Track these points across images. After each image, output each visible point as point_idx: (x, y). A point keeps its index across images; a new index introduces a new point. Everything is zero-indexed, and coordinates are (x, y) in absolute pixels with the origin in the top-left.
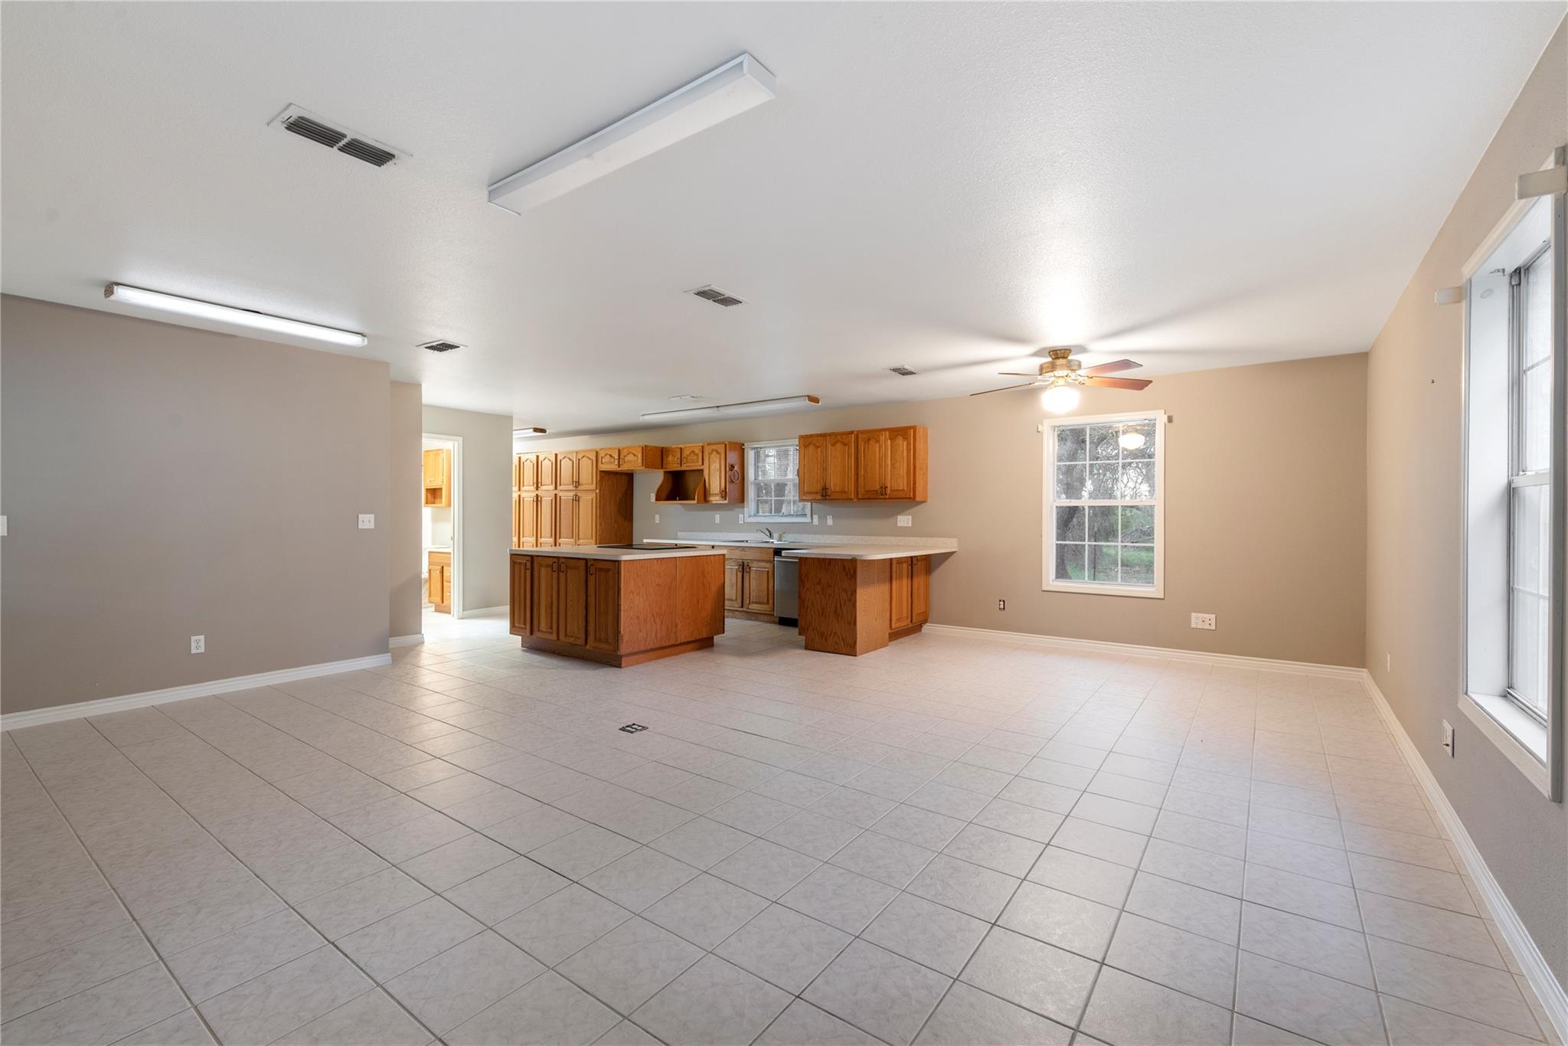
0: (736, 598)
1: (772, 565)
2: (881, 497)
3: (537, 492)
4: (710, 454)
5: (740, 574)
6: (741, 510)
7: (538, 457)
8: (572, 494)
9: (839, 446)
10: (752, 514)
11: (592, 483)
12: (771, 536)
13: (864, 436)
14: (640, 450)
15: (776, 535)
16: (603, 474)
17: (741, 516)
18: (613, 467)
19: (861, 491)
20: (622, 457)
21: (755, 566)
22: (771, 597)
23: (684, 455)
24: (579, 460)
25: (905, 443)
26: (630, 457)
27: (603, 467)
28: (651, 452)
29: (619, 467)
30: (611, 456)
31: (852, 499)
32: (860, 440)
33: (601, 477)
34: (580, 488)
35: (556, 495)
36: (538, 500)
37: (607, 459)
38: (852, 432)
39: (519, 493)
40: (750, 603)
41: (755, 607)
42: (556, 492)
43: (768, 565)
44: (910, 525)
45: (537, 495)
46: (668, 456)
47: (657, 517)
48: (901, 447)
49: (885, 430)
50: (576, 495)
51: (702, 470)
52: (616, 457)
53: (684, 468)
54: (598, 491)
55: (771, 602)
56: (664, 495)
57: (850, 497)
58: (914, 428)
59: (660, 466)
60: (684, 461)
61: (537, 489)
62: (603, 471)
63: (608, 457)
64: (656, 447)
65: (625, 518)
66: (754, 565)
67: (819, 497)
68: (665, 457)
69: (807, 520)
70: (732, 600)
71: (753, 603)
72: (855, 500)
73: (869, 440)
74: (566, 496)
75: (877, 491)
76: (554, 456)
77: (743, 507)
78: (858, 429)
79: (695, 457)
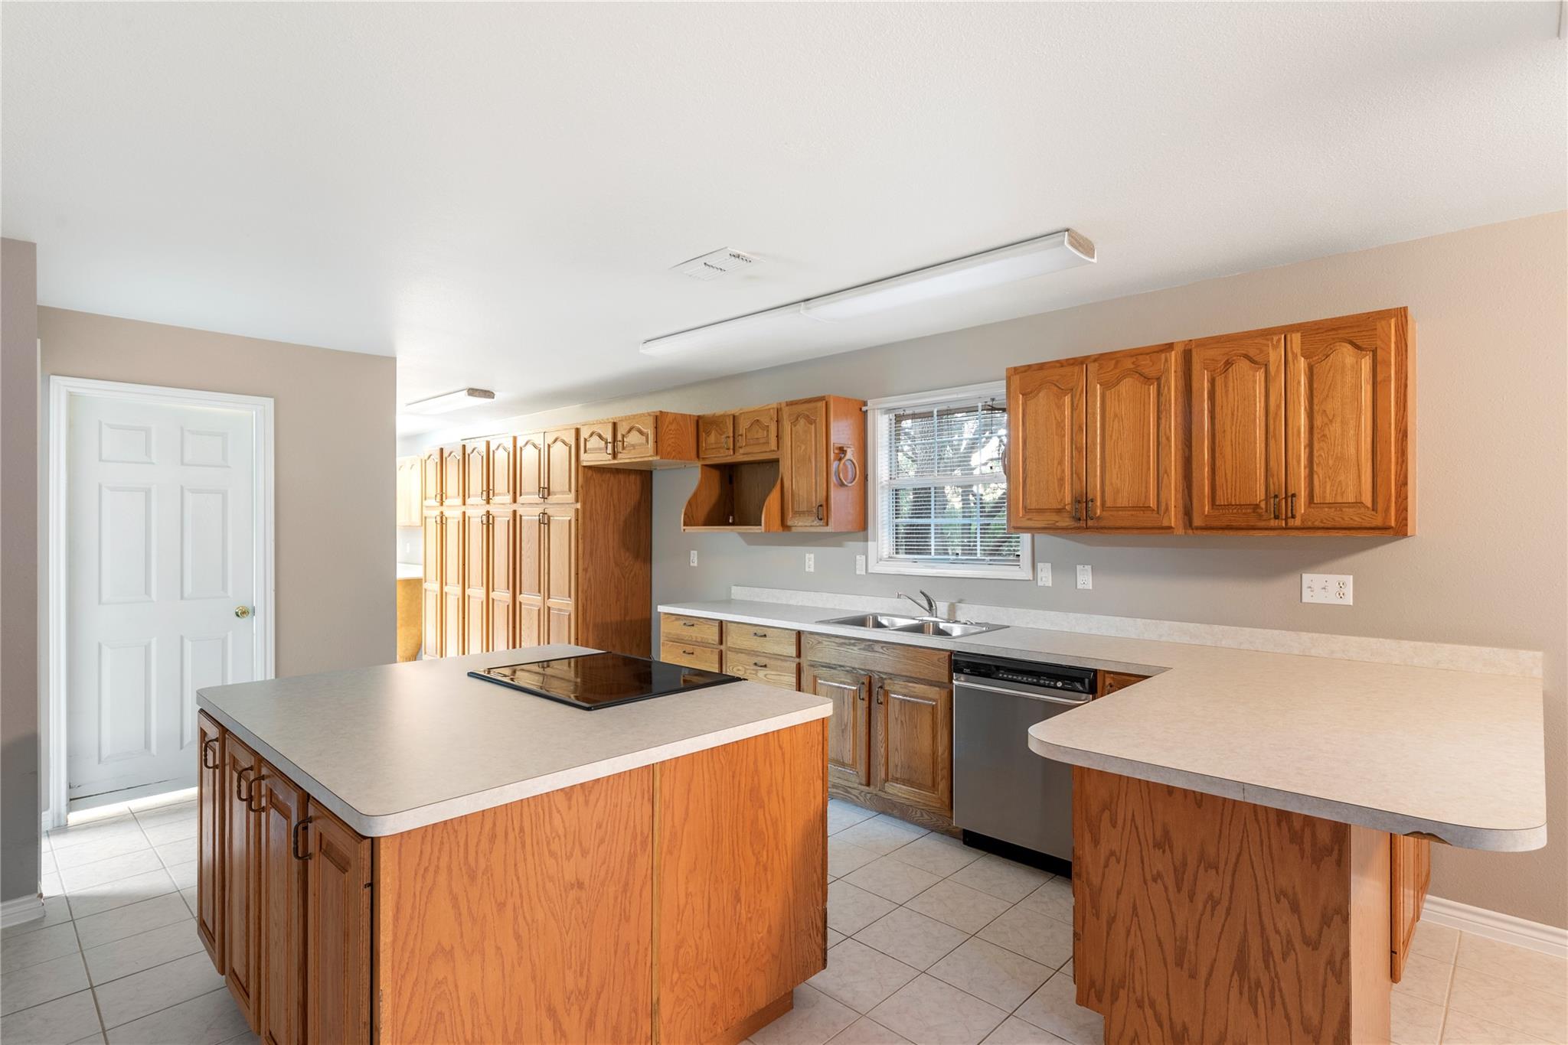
0: (854, 759)
1: (944, 693)
2: (1273, 523)
3: (488, 507)
4: (794, 423)
5: (862, 706)
6: (861, 544)
7: (488, 443)
8: (538, 510)
9: (1127, 386)
10: (885, 555)
11: (570, 491)
12: (931, 607)
13: (1211, 353)
14: (650, 421)
15: (942, 607)
16: (590, 473)
17: (860, 559)
18: (603, 458)
19: (1203, 507)
20: (619, 437)
21: (898, 693)
22: (942, 773)
23: (742, 430)
24: (549, 446)
25: (1366, 363)
26: (634, 438)
27: (587, 459)
28: (673, 427)
29: (615, 455)
30: (600, 436)
31: (1170, 528)
32: (1196, 366)
33: (587, 480)
34: (552, 499)
35: (515, 512)
36: (489, 521)
37: (594, 443)
38: (1170, 347)
39: (463, 508)
40: (886, 780)
41: (898, 791)
42: (515, 507)
43: (933, 692)
44: (1349, 600)
45: (488, 512)
46: (708, 434)
47: (694, 555)
48: (1349, 379)
49: (1287, 330)
50: (544, 514)
51: (777, 461)
52: (610, 439)
53: (739, 458)
54: (579, 506)
55: (943, 785)
56: (703, 512)
57: (1165, 523)
58: (1401, 315)
59: (693, 453)
60: (742, 442)
61: (488, 503)
62: (590, 467)
63: (595, 438)
64: (683, 416)
65: (637, 556)
66: (897, 688)
67: (1066, 522)
68: (703, 435)
69: (1023, 572)
70: (843, 765)
71: (896, 780)
72: (1180, 531)
73: (1228, 364)
74: (530, 514)
75: (1257, 506)
76: (511, 441)
77: (866, 540)
78: (1187, 338)
79: (761, 434)
